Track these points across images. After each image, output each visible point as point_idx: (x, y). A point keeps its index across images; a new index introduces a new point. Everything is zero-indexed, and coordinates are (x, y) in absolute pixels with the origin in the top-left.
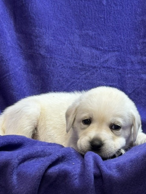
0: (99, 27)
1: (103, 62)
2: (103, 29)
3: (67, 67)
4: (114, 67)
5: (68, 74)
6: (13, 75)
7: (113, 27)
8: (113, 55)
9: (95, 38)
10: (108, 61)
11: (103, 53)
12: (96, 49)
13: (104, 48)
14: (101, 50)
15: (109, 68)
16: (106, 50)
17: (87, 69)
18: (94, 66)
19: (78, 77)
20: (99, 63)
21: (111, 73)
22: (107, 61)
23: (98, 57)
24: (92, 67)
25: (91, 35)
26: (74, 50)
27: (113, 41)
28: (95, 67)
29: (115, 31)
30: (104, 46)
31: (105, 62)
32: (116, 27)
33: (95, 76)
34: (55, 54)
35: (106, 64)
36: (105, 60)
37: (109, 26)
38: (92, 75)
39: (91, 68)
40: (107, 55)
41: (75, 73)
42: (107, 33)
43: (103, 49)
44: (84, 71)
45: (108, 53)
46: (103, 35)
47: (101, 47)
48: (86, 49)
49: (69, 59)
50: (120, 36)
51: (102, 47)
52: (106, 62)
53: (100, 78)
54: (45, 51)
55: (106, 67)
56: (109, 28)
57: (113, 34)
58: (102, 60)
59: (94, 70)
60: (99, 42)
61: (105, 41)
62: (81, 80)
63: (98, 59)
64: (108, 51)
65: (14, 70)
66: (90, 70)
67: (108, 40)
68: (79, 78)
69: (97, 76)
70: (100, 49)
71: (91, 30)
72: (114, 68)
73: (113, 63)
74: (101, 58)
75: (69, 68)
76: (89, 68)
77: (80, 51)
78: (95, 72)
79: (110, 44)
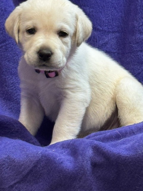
0: (97, 3)
2: (102, 6)
4: (115, 51)
7: (113, 4)
9: (93, 16)
11: (102, 34)
13: (103, 29)
14: (100, 31)
16: (105, 31)
23: (97, 40)
25: (89, 12)
27: (113, 20)
29: (115, 8)
30: (103, 26)
32: (116, 4)
35: (106, 48)
37: (108, 3)
40: (106, 37)
42: (106, 11)
43: (101, 29)
46: (101, 12)
47: (99, 27)
50: (120, 13)
51: (101, 27)
56: (108, 5)
57: (112, 12)
60: (98, 21)
61: (104, 19)
64: (108, 32)
67: (107, 19)
70: (98, 29)
71: (88, 6)
79: (110, 24)
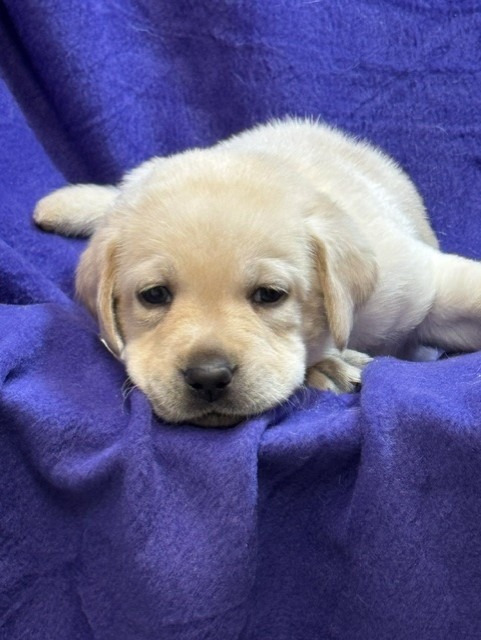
1: (433, 53)
3: (309, 76)
5: (311, 103)
6: (115, 120)
8: (467, 25)
10: (448, 47)
12: (404, 8)
15: (456, 72)
17: (380, 83)
18: (401, 69)
19: (349, 112)
20: (418, 58)
21: (463, 91)
22: (445, 50)
24: (394, 72)
26: (331, 15)
28: (405, 74)
31: (439, 51)
33: (408, 105)
34: (262, 35)
36: (438, 46)
38: (396, 101)
39: (391, 79)
41: (339, 95)
44: (370, 87)
45: (450, 20)
48: (370, 11)
49: (313, 48)
52: (443, 53)
53: (426, 113)
54: (228, 26)
55: (444, 70)
58: (427, 45)
59: (403, 84)
62: (360, 122)
63: (415, 44)
65: (118, 104)
66: (387, 85)
68: (352, 116)
69: (413, 106)
72: (471, 73)
73: (468, 56)
74: (423, 41)
75: (318, 77)
76: (385, 78)
77: (349, 19)
78: (406, 89)
